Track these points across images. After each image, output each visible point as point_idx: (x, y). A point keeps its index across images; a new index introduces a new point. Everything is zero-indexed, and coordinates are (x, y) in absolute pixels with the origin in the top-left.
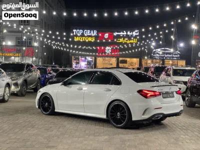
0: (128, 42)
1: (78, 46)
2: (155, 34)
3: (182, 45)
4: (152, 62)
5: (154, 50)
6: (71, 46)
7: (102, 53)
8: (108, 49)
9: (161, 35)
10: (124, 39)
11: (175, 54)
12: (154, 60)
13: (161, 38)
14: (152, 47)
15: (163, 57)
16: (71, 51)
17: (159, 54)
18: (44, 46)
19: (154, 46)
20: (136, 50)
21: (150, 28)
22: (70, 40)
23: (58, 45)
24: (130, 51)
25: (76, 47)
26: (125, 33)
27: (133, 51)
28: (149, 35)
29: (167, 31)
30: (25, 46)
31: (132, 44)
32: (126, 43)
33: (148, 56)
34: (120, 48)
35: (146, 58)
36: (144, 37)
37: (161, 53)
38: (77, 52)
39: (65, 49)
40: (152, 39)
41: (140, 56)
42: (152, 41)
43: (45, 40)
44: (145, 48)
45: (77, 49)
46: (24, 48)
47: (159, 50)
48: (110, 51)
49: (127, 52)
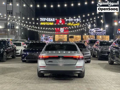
0: (74, 25)
1: (43, 28)
2: (91, 19)
3: (107, 26)
4: (89, 37)
5: (90, 30)
6: (39, 28)
7: (58, 32)
8: (62, 30)
9: (95, 20)
10: (71, 23)
11: (103, 32)
12: (91, 36)
13: (94, 22)
14: (89, 28)
15: (96, 34)
16: (39, 31)
17: (93, 32)
18: (22, 29)
19: (90, 27)
20: (79, 30)
21: (88, 15)
22: (37, 24)
23: (30, 28)
24: (75, 31)
25: (41, 28)
26: (72, 20)
27: (77, 30)
28: (87, 20)
29: (98, 17)
30: (9, 29)
31: (76, 26)
32: (73, 26)
33: (86, 34)
34: (69, 29)
35: (85, 34)
36: (84, 21)
37: (95, 31)
38: (43, 32)
39: (35, 30)
40: (89, 23)
41: (82, 33)
42: (89, 24)
43: (22, 24)
44: (84, 29)
45: (42, 30)
46: (9, 30)
47: (93, 29)
48: (63, 31)
49: (73, 31)
